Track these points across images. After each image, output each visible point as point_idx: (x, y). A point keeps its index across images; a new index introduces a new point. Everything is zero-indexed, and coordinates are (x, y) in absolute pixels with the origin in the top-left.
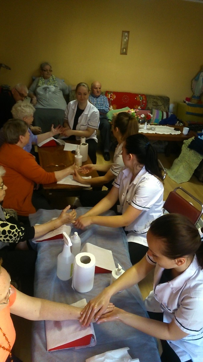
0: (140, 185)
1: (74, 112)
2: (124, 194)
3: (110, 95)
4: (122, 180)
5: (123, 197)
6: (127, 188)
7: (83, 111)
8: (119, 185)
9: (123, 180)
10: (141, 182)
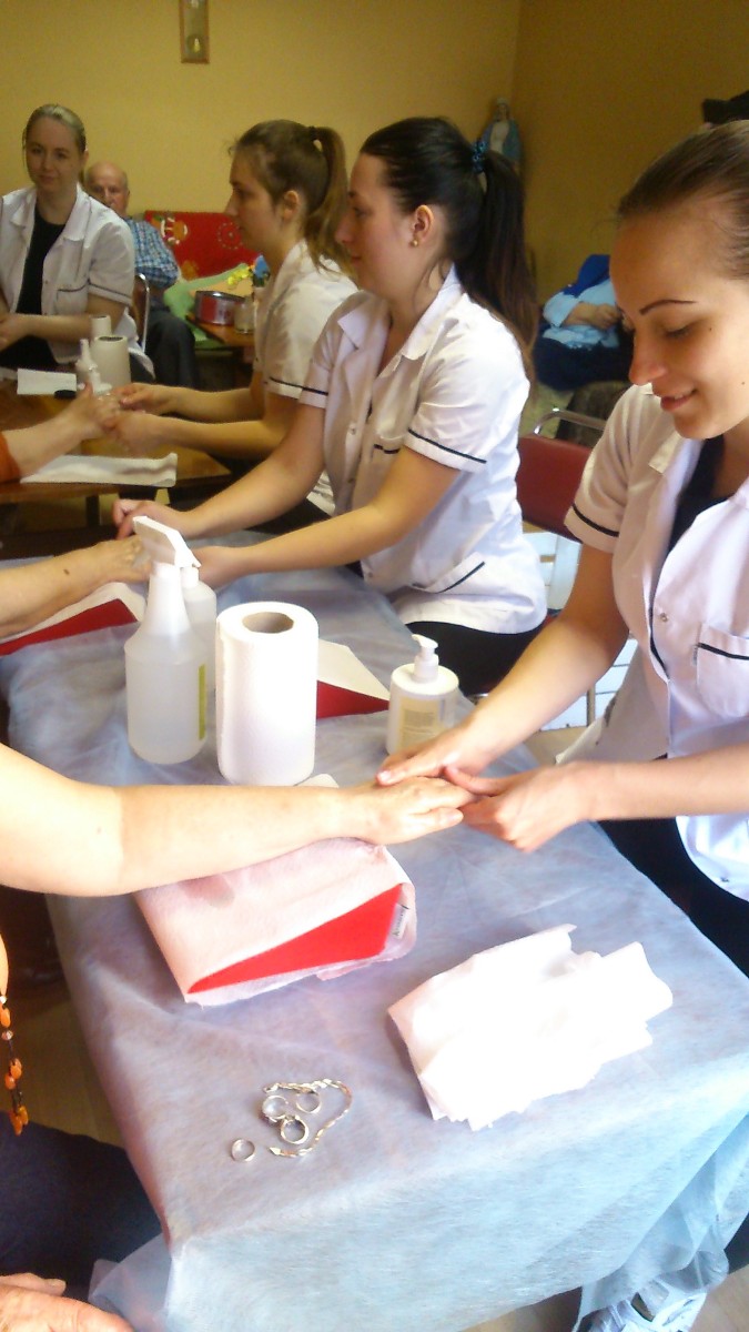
0: (445, 354)
1: (21, 238)
2: (352, 426)
3: (163, 222)
4: (338, 363)
5: (351, 441)
6: (367, 396)
7: (59, 229)
8: (326, 394)
9: (344, 363)
10: (442, 342)
